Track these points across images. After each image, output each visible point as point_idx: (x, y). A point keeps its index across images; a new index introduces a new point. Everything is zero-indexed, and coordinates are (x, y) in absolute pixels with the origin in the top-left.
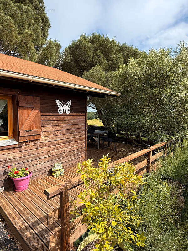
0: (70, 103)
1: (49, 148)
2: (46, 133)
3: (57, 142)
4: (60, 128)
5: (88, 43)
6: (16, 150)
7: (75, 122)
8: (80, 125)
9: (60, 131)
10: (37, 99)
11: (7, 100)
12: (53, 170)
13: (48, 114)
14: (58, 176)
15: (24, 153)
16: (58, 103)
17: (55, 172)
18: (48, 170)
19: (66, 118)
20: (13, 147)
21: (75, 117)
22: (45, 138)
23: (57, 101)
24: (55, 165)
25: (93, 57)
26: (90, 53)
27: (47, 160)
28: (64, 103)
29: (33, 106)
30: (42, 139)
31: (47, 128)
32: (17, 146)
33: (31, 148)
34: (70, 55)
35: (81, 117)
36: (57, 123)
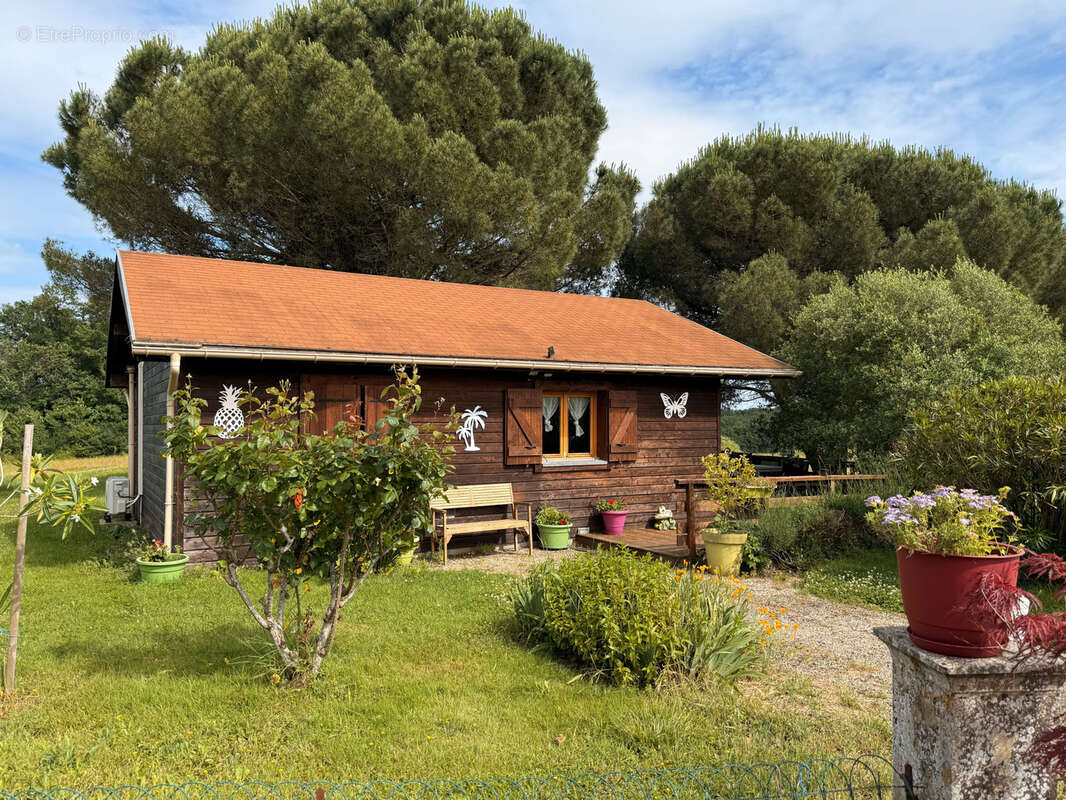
0: (685, 397)
1: (649, 479)
2: (644, 451)
3: (661, 470)
4: (667, 445)
5: (735, 174)
6: (603, 474)
7: (695, 433)
8: (706, 441)
9: (667, 451)
10: (633, 395)
11: (589, 399)
12: (657, 517)
13: (648, 419)
14: (666, 528)
15: (613, 481)
16: (665, 398)
17: (659, 521)
18: (647, 518)
19: (678, 425)
20: (590, 468)
21: (694, 425)
22: (643, 460)
23: (662, 395)
24: (661, 510)
25: (755, 216)
26: (743, 206)
27: (646, 499)
28: (674, 398)
29: (627, 405)
30: (639, 461)
31: (646, 444)
32: (605, 467)
33: (623, 473)
34: (671, 218)
35: (708, 425)
36: (662, 436)
